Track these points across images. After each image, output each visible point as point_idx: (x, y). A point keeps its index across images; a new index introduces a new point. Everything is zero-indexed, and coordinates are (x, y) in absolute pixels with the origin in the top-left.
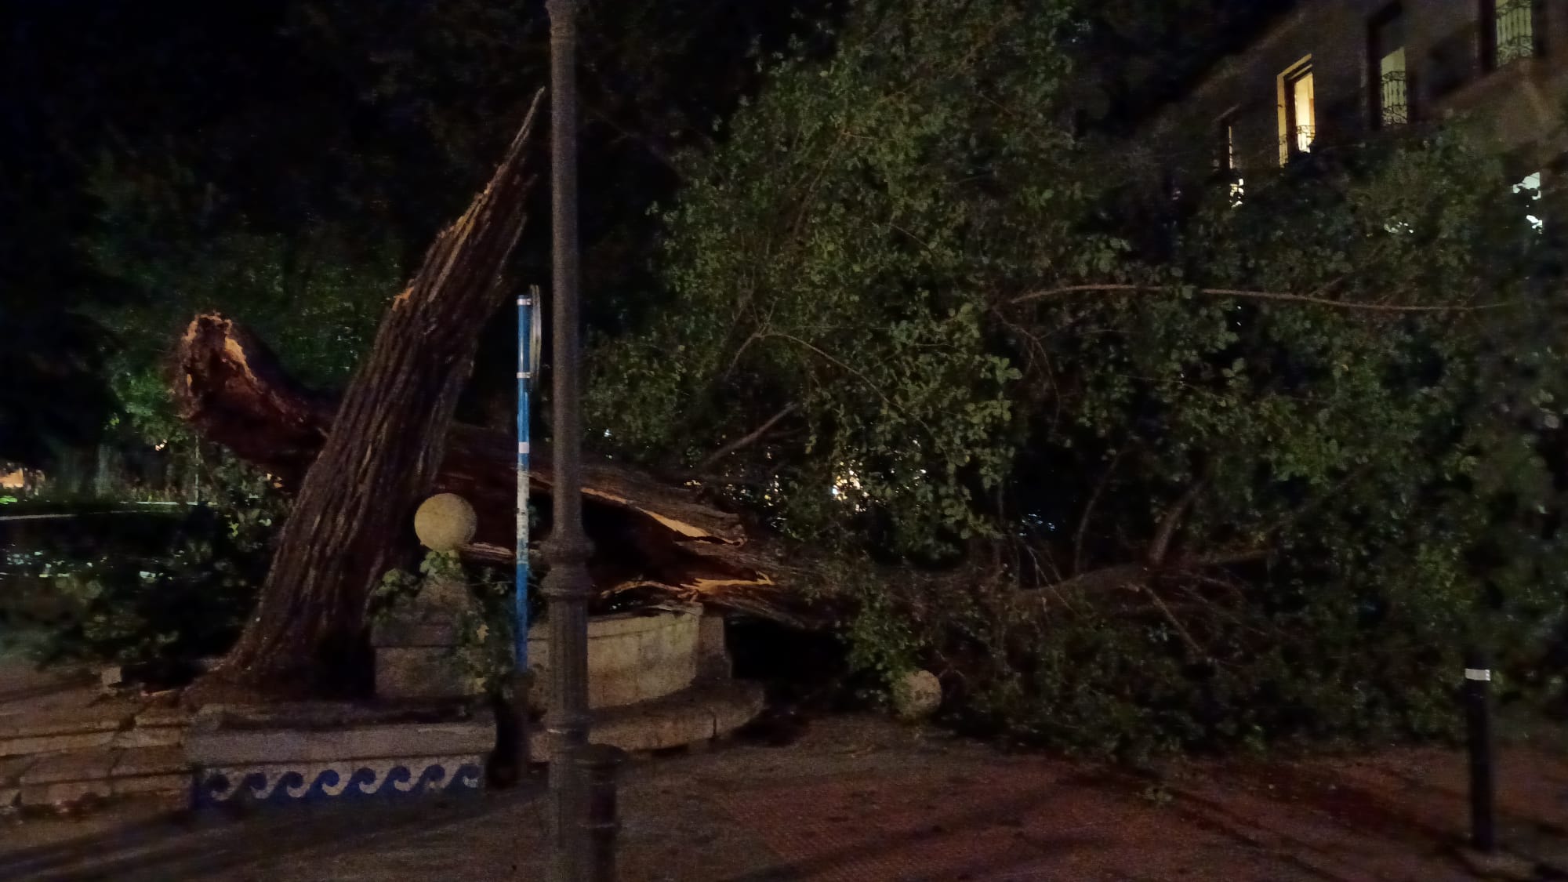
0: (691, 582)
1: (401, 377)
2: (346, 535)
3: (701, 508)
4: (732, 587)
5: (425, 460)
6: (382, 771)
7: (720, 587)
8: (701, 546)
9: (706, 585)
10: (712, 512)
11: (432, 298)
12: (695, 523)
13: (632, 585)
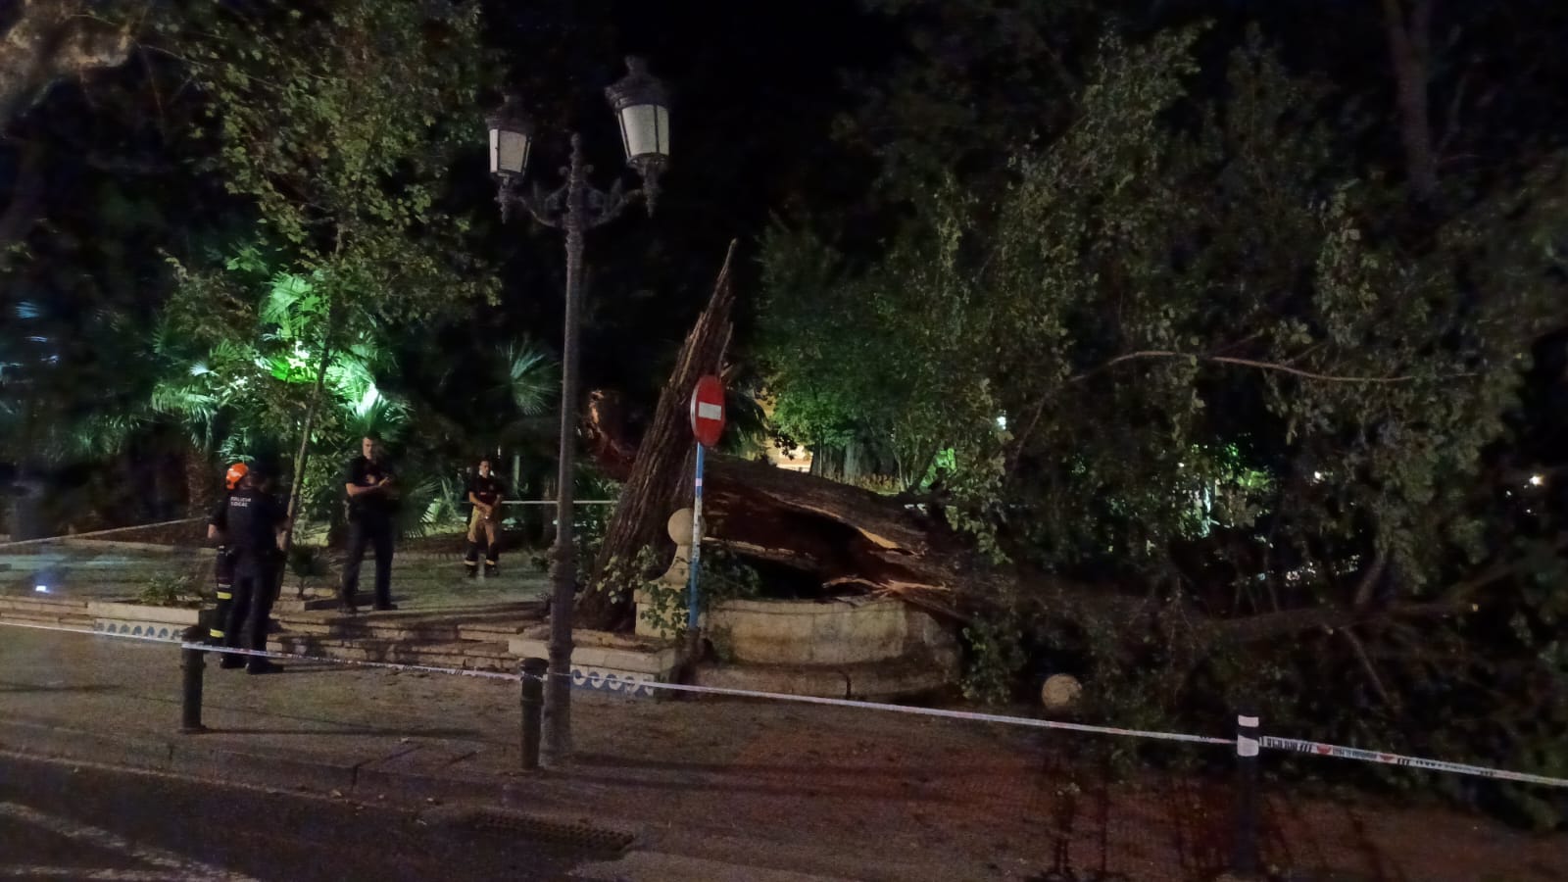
0: (887, 582)
1: (667, 434)
2: (632, 531)
3: (897, 527)
4: (916, 589)
5: (682, 486)
6: (603, 674)
7: (908, 589)
8: (894, 557)
9: (896, 585)
10: (904, 530)
11: (681, 381)
12: (889, 537)
13: (844, 580)
